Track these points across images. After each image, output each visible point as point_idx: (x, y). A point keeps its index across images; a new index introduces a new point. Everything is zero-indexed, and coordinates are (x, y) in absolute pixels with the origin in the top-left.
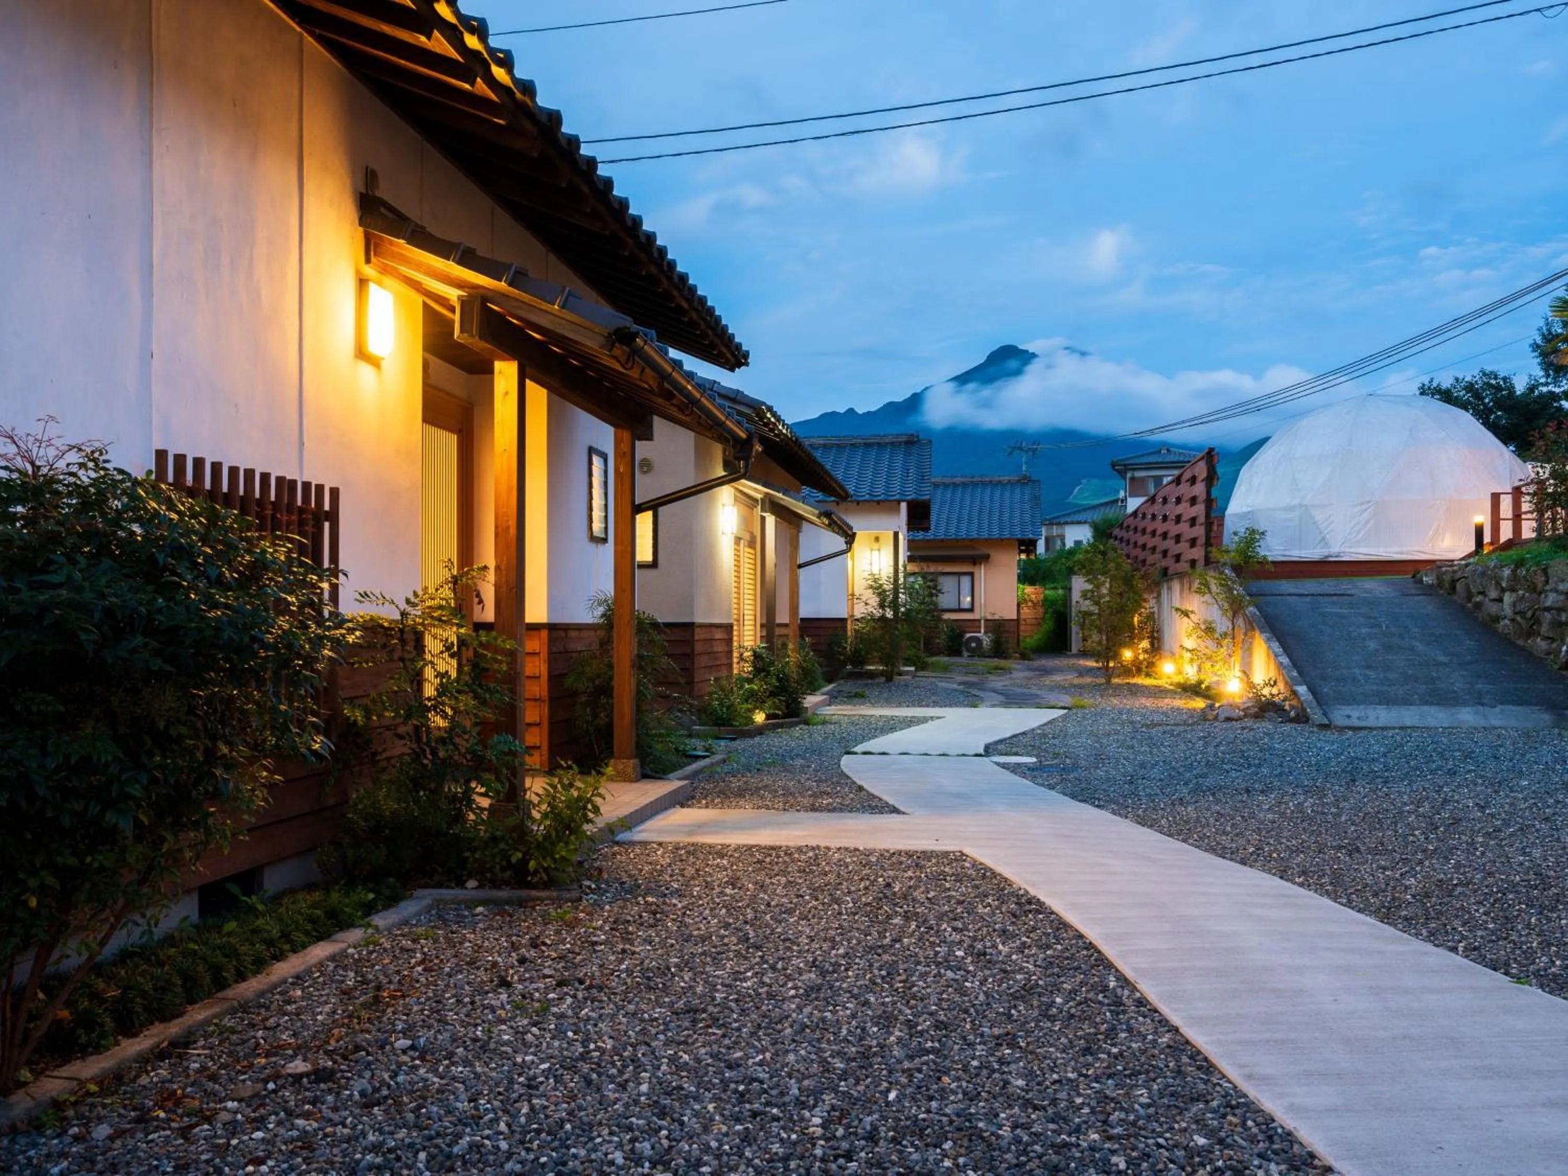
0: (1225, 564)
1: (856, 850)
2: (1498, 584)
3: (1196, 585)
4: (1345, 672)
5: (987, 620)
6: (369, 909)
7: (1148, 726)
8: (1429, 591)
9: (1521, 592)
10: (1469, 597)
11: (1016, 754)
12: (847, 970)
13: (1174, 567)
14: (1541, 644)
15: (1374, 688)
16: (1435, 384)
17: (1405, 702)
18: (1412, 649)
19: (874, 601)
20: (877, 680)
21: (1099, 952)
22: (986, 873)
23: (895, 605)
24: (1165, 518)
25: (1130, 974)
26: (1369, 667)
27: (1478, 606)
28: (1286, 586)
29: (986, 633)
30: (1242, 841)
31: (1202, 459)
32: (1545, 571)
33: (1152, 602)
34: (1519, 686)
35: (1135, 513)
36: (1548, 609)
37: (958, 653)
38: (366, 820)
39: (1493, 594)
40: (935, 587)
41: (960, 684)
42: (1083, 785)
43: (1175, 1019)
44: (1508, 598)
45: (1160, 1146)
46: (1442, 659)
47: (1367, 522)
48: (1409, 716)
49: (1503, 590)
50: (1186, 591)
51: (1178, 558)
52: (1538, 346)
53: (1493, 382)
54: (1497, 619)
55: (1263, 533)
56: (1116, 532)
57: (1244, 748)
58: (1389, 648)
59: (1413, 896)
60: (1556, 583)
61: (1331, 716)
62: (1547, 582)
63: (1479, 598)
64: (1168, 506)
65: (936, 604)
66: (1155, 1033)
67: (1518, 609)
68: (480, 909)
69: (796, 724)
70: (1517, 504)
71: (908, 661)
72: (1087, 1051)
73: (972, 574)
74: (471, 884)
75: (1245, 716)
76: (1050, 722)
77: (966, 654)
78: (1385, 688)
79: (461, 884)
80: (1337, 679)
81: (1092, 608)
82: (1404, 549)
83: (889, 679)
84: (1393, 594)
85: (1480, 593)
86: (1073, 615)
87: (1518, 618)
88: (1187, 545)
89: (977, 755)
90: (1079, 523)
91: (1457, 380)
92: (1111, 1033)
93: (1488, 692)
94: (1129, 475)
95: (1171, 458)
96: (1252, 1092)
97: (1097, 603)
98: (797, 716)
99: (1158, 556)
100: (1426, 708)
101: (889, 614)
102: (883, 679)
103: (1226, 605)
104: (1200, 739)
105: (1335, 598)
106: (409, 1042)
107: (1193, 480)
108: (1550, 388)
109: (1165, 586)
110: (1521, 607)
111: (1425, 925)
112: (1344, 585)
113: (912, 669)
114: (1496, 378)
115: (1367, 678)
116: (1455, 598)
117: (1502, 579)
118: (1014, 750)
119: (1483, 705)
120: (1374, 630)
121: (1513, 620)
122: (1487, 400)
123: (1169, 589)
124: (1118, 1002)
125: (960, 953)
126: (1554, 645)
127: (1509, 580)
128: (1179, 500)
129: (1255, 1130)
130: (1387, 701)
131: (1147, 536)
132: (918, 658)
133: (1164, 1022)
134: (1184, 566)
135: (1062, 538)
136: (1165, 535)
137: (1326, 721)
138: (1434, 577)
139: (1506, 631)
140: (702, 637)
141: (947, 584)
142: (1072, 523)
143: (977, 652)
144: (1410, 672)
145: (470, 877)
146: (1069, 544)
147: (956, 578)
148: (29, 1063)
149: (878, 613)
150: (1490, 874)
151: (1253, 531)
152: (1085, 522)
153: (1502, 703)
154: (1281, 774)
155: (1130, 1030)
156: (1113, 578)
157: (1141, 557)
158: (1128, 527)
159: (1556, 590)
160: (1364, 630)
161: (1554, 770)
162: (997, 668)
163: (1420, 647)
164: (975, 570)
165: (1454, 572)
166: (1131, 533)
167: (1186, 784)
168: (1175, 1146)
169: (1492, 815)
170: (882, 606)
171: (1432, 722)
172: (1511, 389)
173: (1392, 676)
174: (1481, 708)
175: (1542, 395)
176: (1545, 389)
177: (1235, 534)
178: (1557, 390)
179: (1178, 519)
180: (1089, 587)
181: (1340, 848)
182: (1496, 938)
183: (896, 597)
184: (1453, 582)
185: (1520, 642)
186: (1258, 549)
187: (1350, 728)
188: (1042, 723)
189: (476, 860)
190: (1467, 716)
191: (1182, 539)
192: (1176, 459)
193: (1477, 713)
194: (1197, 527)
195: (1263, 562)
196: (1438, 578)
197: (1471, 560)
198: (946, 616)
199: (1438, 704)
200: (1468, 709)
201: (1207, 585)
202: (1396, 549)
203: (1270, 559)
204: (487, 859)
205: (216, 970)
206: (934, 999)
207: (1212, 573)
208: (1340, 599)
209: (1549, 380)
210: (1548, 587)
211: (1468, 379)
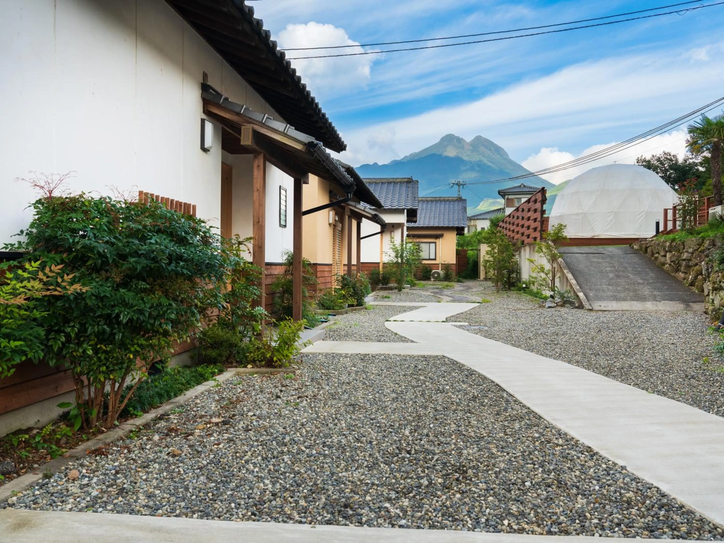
0: (549, 239)
1: (400, 355)
2: (664, 249)
3: (537, 248)
4: (599, 287)
5: (442, 264)
6: (213, 374)
7: (515, 310)
8: (636, 252)
9: (674, 252)
10: (653, 254)
11: (459, 321)
12: (406, 393)
13: (526, 241)
14: (682, 275)
15: (611, 293)
16: (643, 158)
17: (625, 299)
18: (628, 277)
19: (393, 254)
20: (394, 291)
21: (500, 387)
22: (454, 363)
23: (402, 257)
24: (523, 218)
25: (512, 393)
26: (609, 285)
27: (656, 258)
28: (575, 249)
29: (442, 270)
30: (554, 352)
31: (539, 192)
32: (683, 243)
33: (517, 256)
34: (671, 293)
35: (509, 216)
36: (684, 260)
37: (429, 279)
38: (210, 339)
39: (662, 253)
40: (419, 249)
41: (431, 293)
42: (489, 333)
43: (528, 405)
44: (668, 255)
45: (523, 437)
46: (641, 281)
47: (612, 220)
48: (625, 305)
49: (666, 252)
50: (532, 252)
51: (528, 236)
52: (689, 141)
53: (669, 157)
54: (664, 264)
55: (565, 226)
56: (501, 224)
57: (556, 319)
58: (618, 277)
59: (617, 369)
60: (687, 249)
61: (593, 305)
62: (684, 248)
63: (657, 255)
64: (524, 212)
65: (420, 256)
66: (521, 409)
67: (672, 260)
68: (255, 375)
69: (362, 309)
70: (674, 214)
71: (408, 282)
72: (498, 414)
73: (435, 243)
74: (250, 366)
75: (557, 306)
76: (473, 308)
77: (432, 279)
78: (616, 294)
79: (246, 367)
80: (596, 290)
81: (490, 259)
82: (627, 233)
83: (400, 290)
84: (621, 253)
85: (657, 253)
86: (481, 261)
87: (672, 264)
88: (533, 230)
89: (443, 322)
90: (483, 219)
91: (653, 156)
92: (506, 410)
93: (658, 295)
94: (506, 197)
95: (525, 190)
96: (554, 423)
97: (493, 256)
98: (362, 305)
99: (519, 235)
100: (633, 302)
101: (400, 261)
102: (396, 291)
103: (549, 258)
104: (538, 315)
105: (596, 255)
106: (253, 414)
107: (535, 201)
108: (694, 160)
109: (523, 249)
110: (674, 259)
111: (620, 378)
112: (600, 249)
113: (409, 286)
114: (670, 155)
115: (609, 290)
116: (647, 255)
117: (666, 247)
118: (459, 320)
119: (656, 301)
120: (612, 269)
121: (670, 265)
122: (666, 166)
123: (525, 250)
124: (507, 401)
125: (448, 387)
126: (687, 276)
127: (669, 247)
128: (529, 210)
129: (555, 432)
130: (616, 299)
131: (515, 226)
132: (412, 281)
133: (524, 406)
134: (531, 240)
135: (476, 226)
136: (523, 226)
137: (591, 308)
138: (638, 246)
139: (668, 269)
140: (320, 270)
141: (424, 247)
142: (480, 219)
143: (438, 279)
144: (627, 287)
145: (248, 364)
146: (479, 229)
147: (428, 245)
148: (118, 419)
149: (395, 260)
150: (647, 361)
151: (561, 225)
152: (486, 219)
153: (664, 300)
154: (570, 328)
155: (512, 409)
156: (500, 245)
157: (512, 236)
158: (506, 222)
159: (687, 252)
160: (608, 269)
161: (681, 326)
162: (447, 286)
163: (631, 276)
164: (437, 241)
165: (647, 244)
166: (508, 224)
167: (532, 332)
168: (528, 437)
169: (653, 343)
170: (397, 257)
171: (634, 308)
172: (677, 160)
173: (619, 288)
174: (655, 302)
175: (690, 164)
176: (691, 161)
177: (553, 226)
178: (697, 161)
179: (529, 219)
180: (489, 249)
181: (592, 354)
182: (645, 381)
183: (402, 253)
184: (646, 248)
185: (673, 274)
186: (563, 233)
187: (600, 311)
188: (469, 309)
189: (252, 357)
190: (649, 306)
191: (531, 228)
192: (528, 190)
193: (653, 304)
194: (537, 223)
195: (565, 238)
196: (640, 246)
197: (654, 238)
198: (424, 262)
199: (637, 300)
200: (650, 303)
201: (540, 248)
202: (623, 233)
203: (568, 237)
204: (256, 356)
205: (168, 393)
206: (440, 400)
207: (543, 243)
208: (598, 255)
209: (693, 157)
210: (684, 251)
211: (658, 155)
